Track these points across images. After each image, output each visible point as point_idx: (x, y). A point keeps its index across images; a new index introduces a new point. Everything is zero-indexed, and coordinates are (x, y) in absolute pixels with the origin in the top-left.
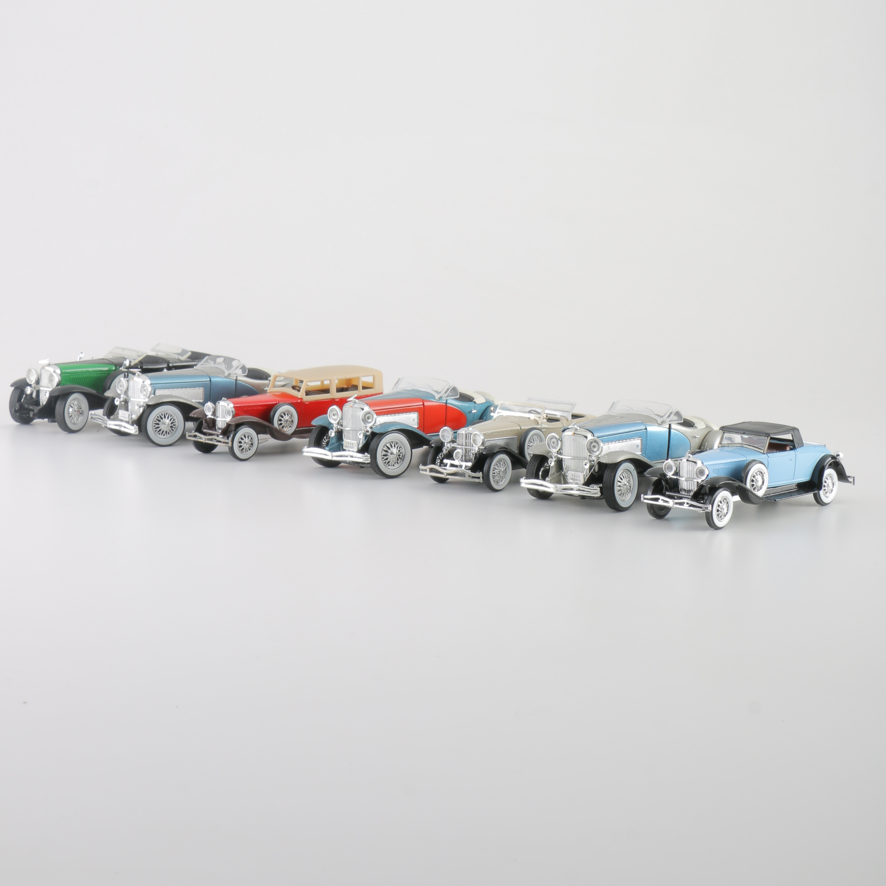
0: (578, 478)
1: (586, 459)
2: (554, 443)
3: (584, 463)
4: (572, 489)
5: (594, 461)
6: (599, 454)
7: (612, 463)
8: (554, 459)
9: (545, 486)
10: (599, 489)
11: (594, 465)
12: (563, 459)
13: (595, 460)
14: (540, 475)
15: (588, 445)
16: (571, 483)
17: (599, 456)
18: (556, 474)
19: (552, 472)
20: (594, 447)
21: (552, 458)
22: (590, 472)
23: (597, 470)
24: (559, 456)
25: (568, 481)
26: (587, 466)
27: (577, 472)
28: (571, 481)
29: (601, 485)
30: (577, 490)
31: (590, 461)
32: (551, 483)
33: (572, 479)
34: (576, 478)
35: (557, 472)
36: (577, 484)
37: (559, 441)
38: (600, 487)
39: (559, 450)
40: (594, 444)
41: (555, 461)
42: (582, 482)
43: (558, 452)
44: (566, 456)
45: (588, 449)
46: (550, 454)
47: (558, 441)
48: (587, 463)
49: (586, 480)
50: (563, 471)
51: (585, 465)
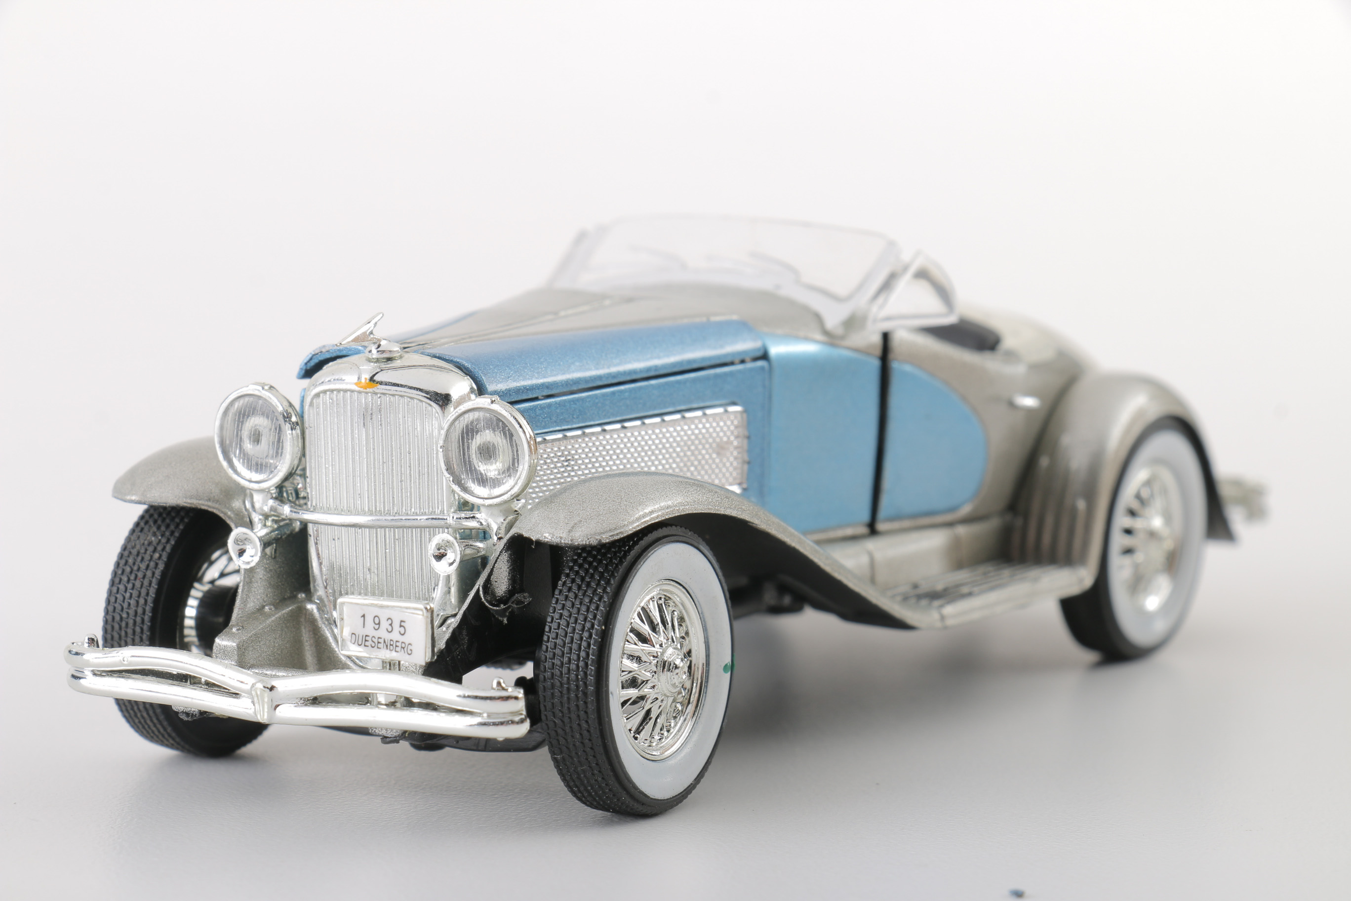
0: (395, 636)
1: (436, 524)
2: (256, 438)
3: (432, 548)
4: (363, 699)
5: (484, 535)
6: (517, 497)
7: (594, 542)
8: (263, 532)
9: (210, 686)
10: (520, 693)
11: (484, 560)
12: (311, 529)
13: (495, 527)
14: (189, 622)
15: (454, 446)
16: (360, 664)
17: (518, 505)
18: (275, 616)
19: (252, 605)
20: (487, 452)
21: (250, 525)
22: (463, 594)
23: (502, 585)
24: (286, 510)
25: (342, 653)
26: (447, 569)
27: (391, 595)
28: (354, 650)
29: (527, 670)
30: (392, 705)
31: (466, 536)
32: (242, 664)
33: (363, 641)
34: (383, 633)
35: (281, 601)
36: (391, 666)
37: (287, 427)
38: (521, 682)
39: (289, 476)
40: (487, 436)
41: (266, 544)
42: (422, 655)
43: (280, 487)
44: (328, 511)
45: (449, 469)
46: (237, 504)
47: (279, 430)
48: (448, 544)
49: (441, 645)
50: (309, 599)
51: (440, 557)
